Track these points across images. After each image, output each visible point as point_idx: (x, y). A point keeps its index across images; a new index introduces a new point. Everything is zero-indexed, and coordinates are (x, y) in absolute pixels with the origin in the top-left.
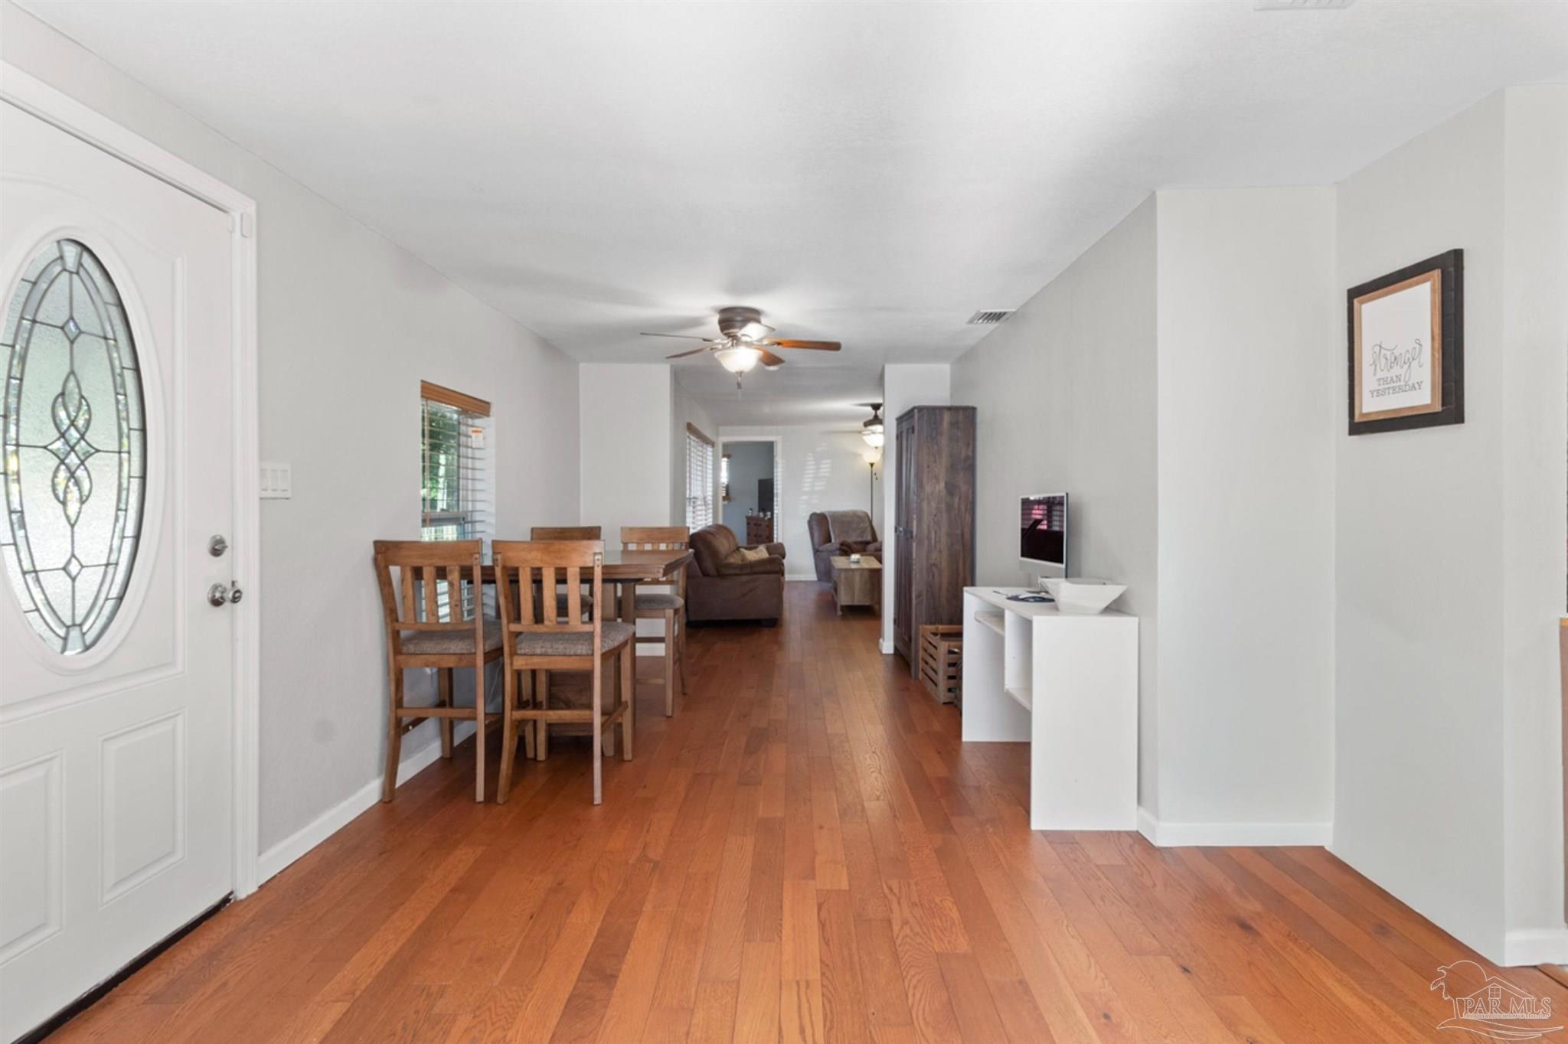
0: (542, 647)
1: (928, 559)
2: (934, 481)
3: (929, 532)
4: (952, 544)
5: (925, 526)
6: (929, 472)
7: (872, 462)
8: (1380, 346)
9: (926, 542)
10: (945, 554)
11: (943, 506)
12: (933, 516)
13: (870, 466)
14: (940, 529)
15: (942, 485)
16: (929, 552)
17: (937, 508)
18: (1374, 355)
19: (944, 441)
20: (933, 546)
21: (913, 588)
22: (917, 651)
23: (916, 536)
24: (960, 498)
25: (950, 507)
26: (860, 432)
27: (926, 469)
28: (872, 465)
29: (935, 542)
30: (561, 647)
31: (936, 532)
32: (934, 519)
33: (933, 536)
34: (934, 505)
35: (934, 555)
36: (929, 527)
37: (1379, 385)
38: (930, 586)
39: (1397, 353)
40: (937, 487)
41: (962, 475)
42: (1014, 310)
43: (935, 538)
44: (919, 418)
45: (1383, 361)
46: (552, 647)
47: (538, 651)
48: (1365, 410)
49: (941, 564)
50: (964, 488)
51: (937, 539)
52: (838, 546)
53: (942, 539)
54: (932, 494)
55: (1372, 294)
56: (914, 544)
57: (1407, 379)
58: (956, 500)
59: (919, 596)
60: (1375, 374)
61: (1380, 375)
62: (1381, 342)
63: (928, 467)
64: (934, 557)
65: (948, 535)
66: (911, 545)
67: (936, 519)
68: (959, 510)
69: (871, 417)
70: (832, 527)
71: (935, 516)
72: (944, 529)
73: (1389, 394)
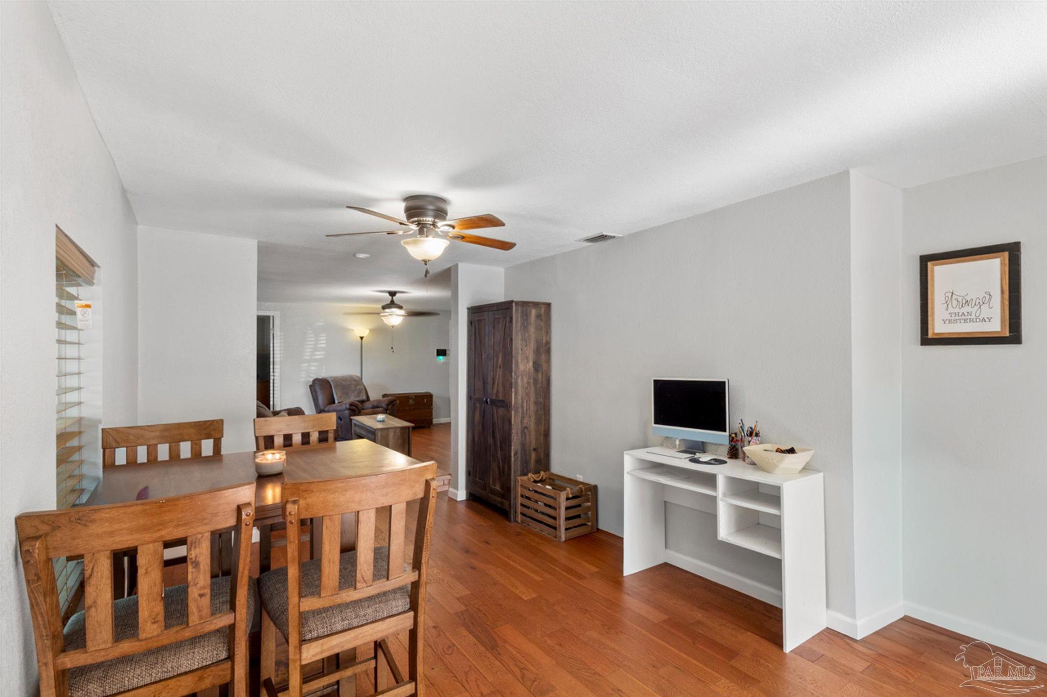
0: (343, 620)
1: (522, 422)
2: (526, 361)
3: (523, 402)
4: (537, 410)
5: (519, 398)
6: (522, 354)
7: (362, 335)
8: (952, 293)
9: (520, 410)
10: (533, 419)
11: (531, 381)
12: (525, 389)
13: (360, 339)
14: (530, 399)
15: (531, 364)
16: (523, 417)
17: (528, 383)
18: (947, 298)
19: (532, 330)
20: (525, 414)
21: (513, 448)
22: (515, 498)
23: (514, 405)
24: (542, 374)
25: (536, 381)
26: (378, 314)
27: (520, 352)
28: (362, 338)
29: (527, 410)
30: (369, 611)
31: (527, 402)
32: (525, 391)
33: (525, 404)
34: (525, 380)
35: (526, 420)
36: (522, 397)
37: (951, 316)
38: (523, 445)
39: (968, 298)
40: (528, 365)
41: (543, 356)
42: (622, 236)
43: (527, 406)
44: (516, 311)
45: (955, 303)
46: (357, 616)
47: (339, 627)
48: (936, 331)
49: (530, 427)
50: (545, 366)
51: (528, 408)
52: (348, 406)
53: (531, 409)
54: (524, 371)
55: (945, 260)
56: (513, 412)
57: (977, 315)
58: (540, 376)
59: (516, 454)
60: (947, 310)
61: (951, 310)
62: (953, 291)
63: (522, 350)
64: (525, 422)
65: (536, 403)
66: (511, 413)
67: (527, 391)
68: (542, 383)
69: (389, 302)
70: (335, 390)
71: (527, 388)
72: (532, 399)
73: (960, 322)
